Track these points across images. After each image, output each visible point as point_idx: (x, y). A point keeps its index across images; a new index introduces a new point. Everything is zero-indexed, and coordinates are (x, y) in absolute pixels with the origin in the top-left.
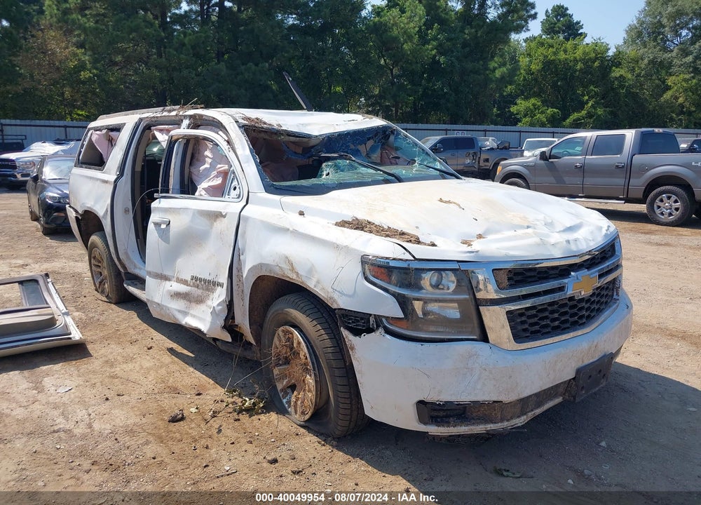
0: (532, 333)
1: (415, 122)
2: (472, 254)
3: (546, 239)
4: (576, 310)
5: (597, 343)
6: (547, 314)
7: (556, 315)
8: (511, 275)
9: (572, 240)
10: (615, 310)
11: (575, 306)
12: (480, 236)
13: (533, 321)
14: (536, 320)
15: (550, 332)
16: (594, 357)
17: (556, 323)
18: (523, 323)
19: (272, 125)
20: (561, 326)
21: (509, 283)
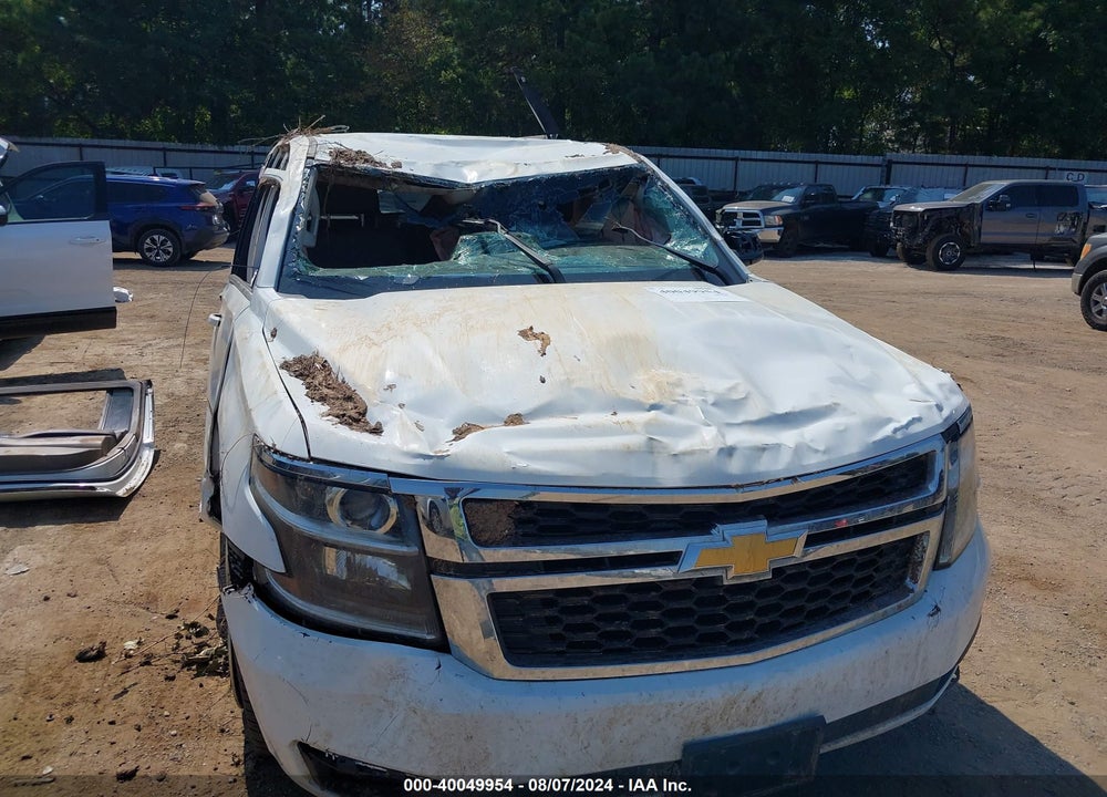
0: (572, 645)
1: (988, 153)
2: (427, 462)
3: (664, 440)
4: (720, 610)
5: (760, 694)
6: (622, 608)
7: (653, 615)
8: (530, 514)
9: (746, 448)
10: (886, 616)
11: (722, 600)
12: (516, 419)
13: (578, 619)
14: (588, 618)
15: (628, 651)
16: (749, 724)
17: (653, 632)
18: (551, 621)
19: (380, 164)
20: (668, 638)
21: (520, 531)
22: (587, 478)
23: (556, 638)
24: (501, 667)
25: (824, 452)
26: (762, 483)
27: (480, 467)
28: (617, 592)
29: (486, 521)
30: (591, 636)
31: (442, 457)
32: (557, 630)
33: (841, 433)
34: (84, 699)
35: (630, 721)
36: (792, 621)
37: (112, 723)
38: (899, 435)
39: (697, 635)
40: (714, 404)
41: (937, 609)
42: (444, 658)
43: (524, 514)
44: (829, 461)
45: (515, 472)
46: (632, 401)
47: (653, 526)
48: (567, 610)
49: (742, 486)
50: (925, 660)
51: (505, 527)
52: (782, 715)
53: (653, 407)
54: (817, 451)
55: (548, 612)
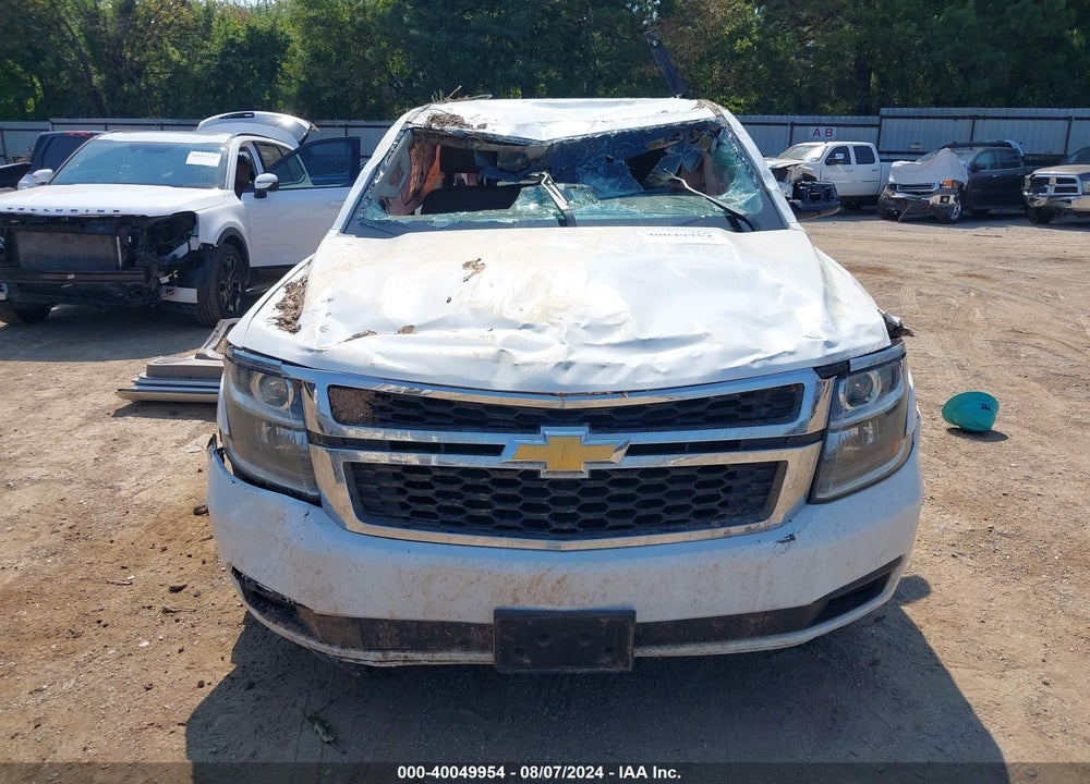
0: (415, 513)
4: (544, 501)
5: (565, 577)
6: (455, 488)
7: (484, 497)
8: (386, 403)
9: (585, 364)
10: (728, 536)
11: (543, 492)
12: (409, 329)
13: (421, 493)
14: (429, 493)
15: (461, 524)
16: (557, 602)
17: (483, 512)
18: (400, 491)
19: (468, 126)
20: (496, 519)
21: (377, 416)
22: (432, 377)
23: (404, 506)
24: (352, 520)
25: (665, 374)
26: (587, 394)
27: (348, 361)
28: (452, 474)
29: (345, 404)
30: (431, 508)
31: (321, 351)
32: (403, 499)
33: (694, 359)
34: (182, 539)
35: (445, 579)
36: (619, 522)
37: (190, 556)
38: (756, 366)
39: (522, 519)
40: (584, 328)
41: (792, 538)
42: (314, 509)
43: (380, 402)
44: (665, 382)
45: (373, 367)
46: (511, 321)
47: (492, 423)
48: (410, 484)
49: (566, 395)
50: (769, 584)
51: (361, 411)
52: (591, 602)
53: (526, 326)
54: (658, 372)
55: (395, 484)
